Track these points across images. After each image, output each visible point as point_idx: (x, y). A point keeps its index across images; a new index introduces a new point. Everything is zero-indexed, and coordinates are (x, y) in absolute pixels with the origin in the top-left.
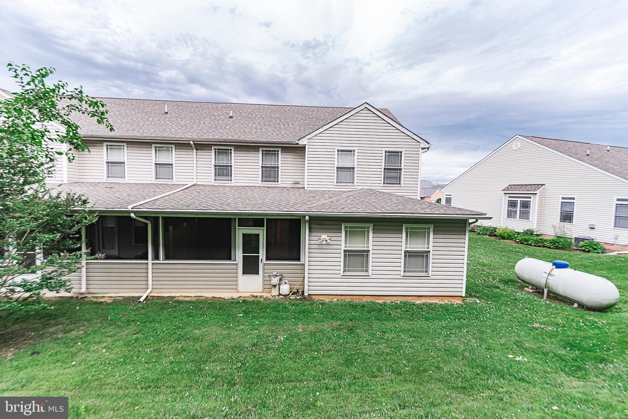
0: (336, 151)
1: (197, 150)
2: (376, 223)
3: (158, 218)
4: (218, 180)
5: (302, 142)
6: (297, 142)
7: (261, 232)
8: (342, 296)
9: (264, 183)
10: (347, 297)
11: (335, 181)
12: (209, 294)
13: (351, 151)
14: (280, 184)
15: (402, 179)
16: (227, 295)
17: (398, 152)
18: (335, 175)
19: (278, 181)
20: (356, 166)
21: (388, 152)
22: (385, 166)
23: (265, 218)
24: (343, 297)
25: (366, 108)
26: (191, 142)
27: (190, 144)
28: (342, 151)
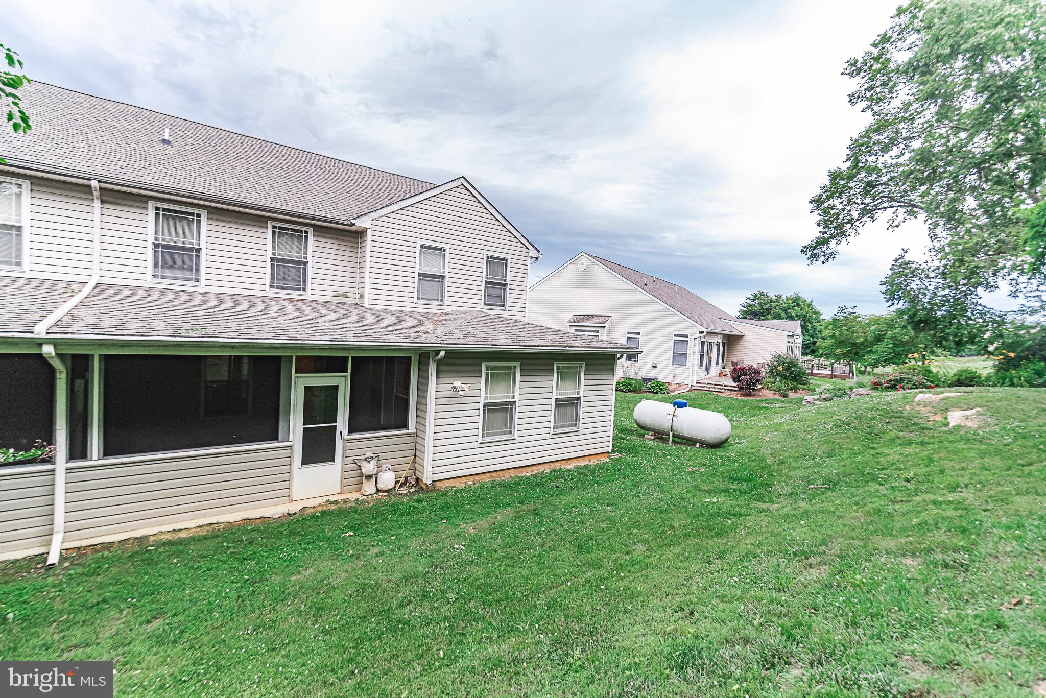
0: (418, 246)
1: (102, 202)
2: (524, 361)
3: (87, 358)
4: (162, 277)
5: (361, 223)
6: (353, 221)
7: (342, 382)
8: (479, 476)
9: (275, 290)
10: (484, 476)
11: (415, 295)
12: (235, 516)
13: (439, 249)
14: (310, 294)
15: (508, 300)
16: (275, 510)
17: (503, 259)
18: (416, 285)
19: (304, 290)
20: (447, 274)
21: (491, 258)
22: (486, 278)
23: (350, 355)
25: (462, 184)
26: (94, 184)
27: (89, 187)
28: (426, 247)
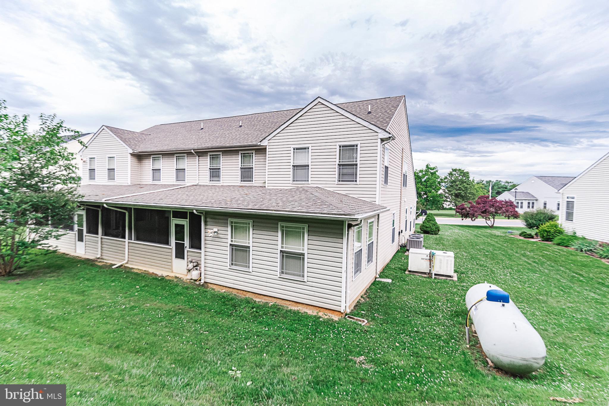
0: (292, 149)
1: (199, 156)
2: (254, 220)
3: (131, 208)
4: (212, 181)
5: (265, 143)
6: (259, 144)
7: (185, 223)
9: (243, 182)
10: (234, 290)
11: (291, 179)
12: (151, 271)
13: (305, 148)
14: (254, 183)
15: (358, 176)
16: (160, 272)
17: (354, 146)
18: (291, 173)
19: (252, 181)
20: (310, 164)
21: (343, 146)
22: (340, 162)
23: (188, 211)
24: (231, 290)
25: (319, 102)
26: (192, 151)
27: (191, 152)
28: (297, 149)
